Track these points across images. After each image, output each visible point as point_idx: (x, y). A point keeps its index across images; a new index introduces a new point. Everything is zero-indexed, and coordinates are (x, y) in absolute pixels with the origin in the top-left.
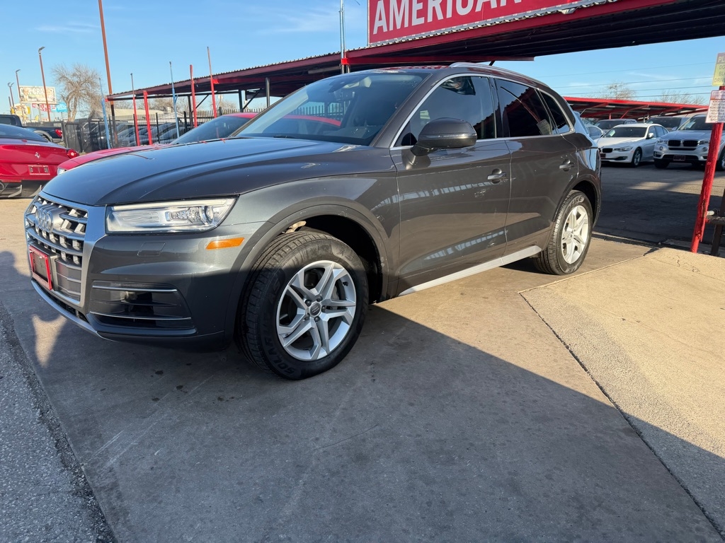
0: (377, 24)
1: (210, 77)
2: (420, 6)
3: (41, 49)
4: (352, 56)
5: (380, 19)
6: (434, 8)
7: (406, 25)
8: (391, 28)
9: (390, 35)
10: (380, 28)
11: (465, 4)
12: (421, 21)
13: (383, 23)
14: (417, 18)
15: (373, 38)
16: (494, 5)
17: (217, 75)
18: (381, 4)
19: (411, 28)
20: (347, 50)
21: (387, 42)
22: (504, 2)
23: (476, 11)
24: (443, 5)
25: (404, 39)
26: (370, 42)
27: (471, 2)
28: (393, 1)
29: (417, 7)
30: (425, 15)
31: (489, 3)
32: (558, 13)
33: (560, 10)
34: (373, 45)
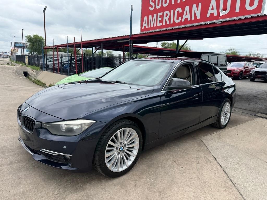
0: (144, 25)
1: (81, 42)
2: (161, 19)
3: (23, 30)
4: (134, 36)
5: (145, 23)
6: (166, 20)
7: (155, 26)
8: (149, 27)
9: (148, 29)
10: (145, 27)
11: (178, 19)
12: (161, 24)
13: (146, 25)
14: (159, 23)
15: (142, 30)
16: (189, 19)
17: (84, 41)
18: (146, 18)
19: (157, 27)
20: (132, 34)
21: (147, 32)
22: (193, 18)
23: (182, 21)
24: (169, 19)
25: (154, 31)
26: (141, 32)
27: (180, 18)
28: (150, 17)
29: (159, 19)
30: (162, 22)
31: (187, 18)
32: (214, 23)
33: (215, 22)
34: (142, 33)
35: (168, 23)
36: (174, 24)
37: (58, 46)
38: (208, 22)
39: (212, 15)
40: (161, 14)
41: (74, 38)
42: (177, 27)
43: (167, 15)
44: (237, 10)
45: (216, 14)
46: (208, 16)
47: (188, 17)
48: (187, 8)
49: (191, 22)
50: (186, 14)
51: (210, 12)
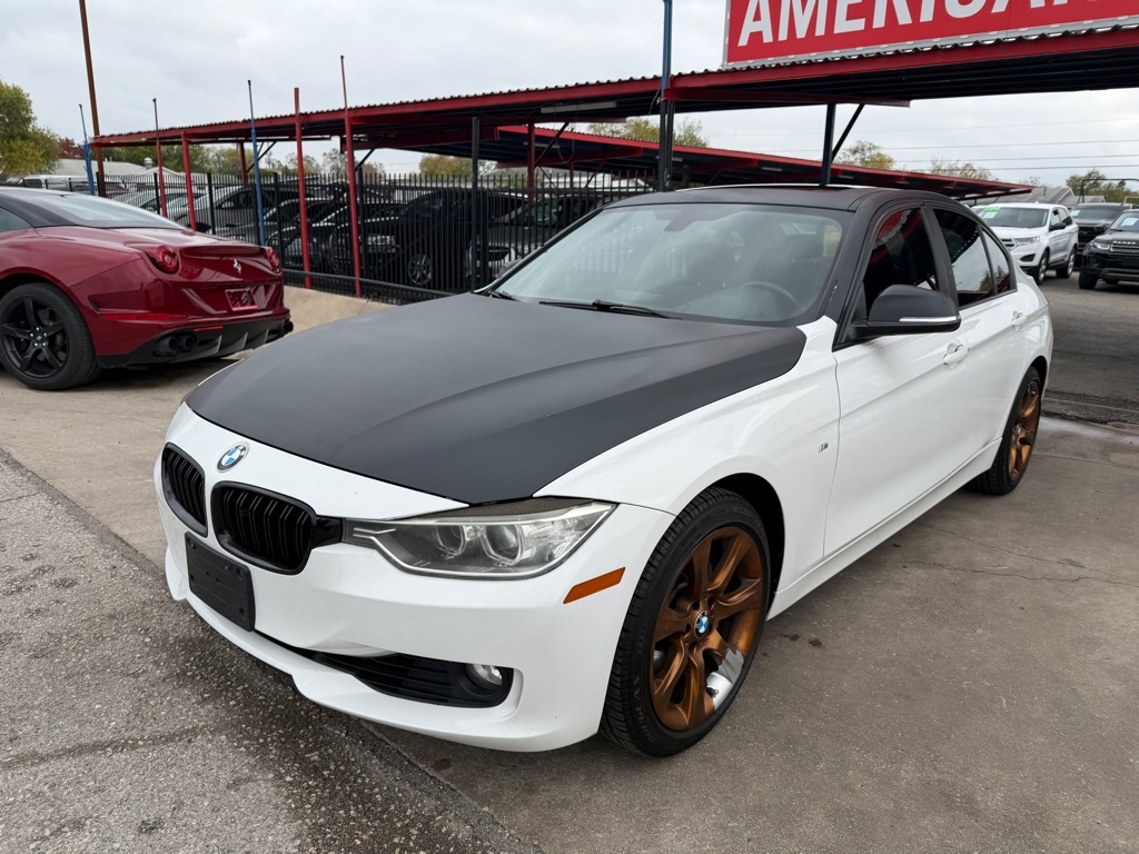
0: (749, 26)
1: (341, 110)
4: (681, 84)
5: (757, 17)
7: (820, 30)
8: (783, 36)
9: (777, 48)
10: (756, 36)
12: (858, 25)
13: (765, 26)
14: (848, 19)
15: (733, 51)
17: (357, 109)
19: (833, 39)
20: (674, 72)
21: (771, 61)
23: (995, 10)
25: (813, 57)
26: (729, 61)
30: (868, 14)
34: (738, 65)
35: (904, 17)
36: (943, 22)
37: (186, 135)
41: (297, 90)
42: (966, 40)
49: (1051, 13)
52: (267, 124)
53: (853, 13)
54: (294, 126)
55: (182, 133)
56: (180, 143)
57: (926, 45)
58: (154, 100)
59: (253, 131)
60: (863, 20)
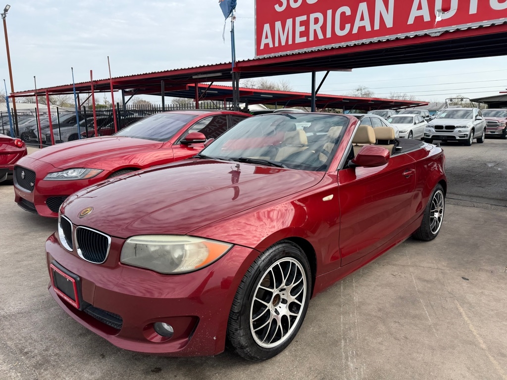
0: (264, 41)
1: (109, 79)
2: (303, 28)
4: (240, 65)
5: (267, 37)
6: (315, 31)
7: (290, 42)
8: (277, 45)
9: (275, 49)
10: (267, 45)
11: (342, 28)
12: (304, 39)
13: (269, 41)
14: (300, 37)
15: (259, 51)
16: (368, 29)
17: (115, 78)
18: (267, 27)
19: (295, 46)
20: (237, 60)
21: (272, 55)
22: (377, 27)
23: (353, 33)
24: (324, 28)
25: (289, 53)
26: (257, 56)
27: (348, 26)
28: (278, 24)
29: (300, 29)
30: (307, 35)
31: (364, 27)
32: (426, 35)
33: (427, 33)
34: (261, 57)
35: (321, 36)
36: (335, 38)
38: (411, 34)
39: (419, 19)
40: (304, 18)
41: (91, 71)
42: (344, 44)
43: (316, 21)
44: (473, 9)
45: (427, 18)
46: (411, 21)
47: (366, 23)
48: (363, 7)
49: (373, 33)
50: (362, 19)
51: (414, 13)
52: (80, 86)
53: (302, 34)
54: (90, 86)
55: (46, 90)
56: (45, 95)
57: (329, 47)
58: (34, 77)
59: (74, 89)
60: (306, 38)
